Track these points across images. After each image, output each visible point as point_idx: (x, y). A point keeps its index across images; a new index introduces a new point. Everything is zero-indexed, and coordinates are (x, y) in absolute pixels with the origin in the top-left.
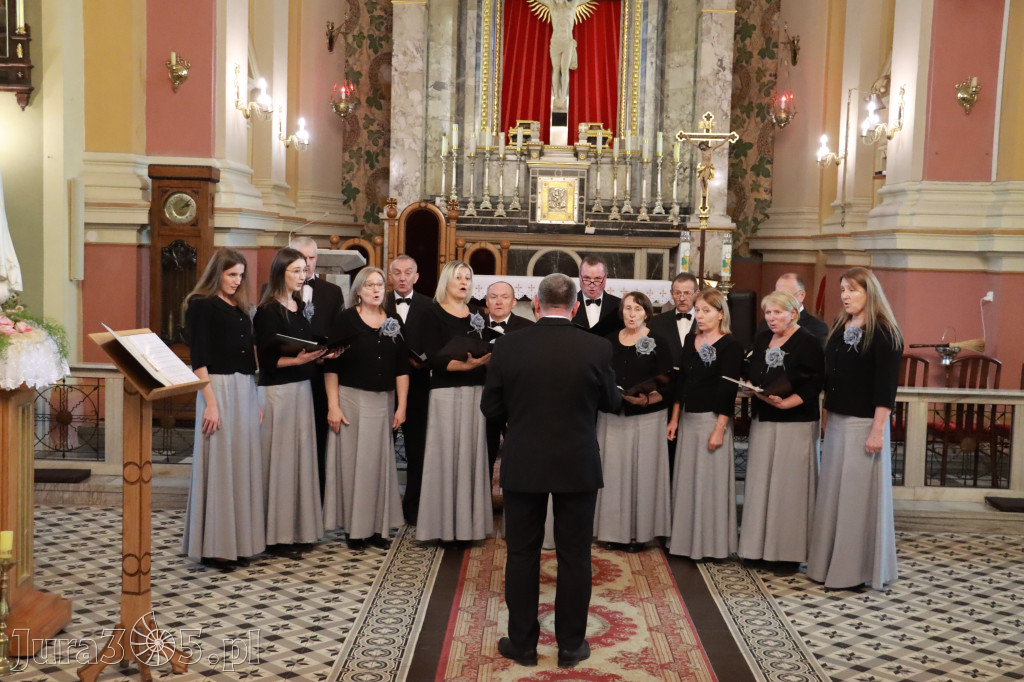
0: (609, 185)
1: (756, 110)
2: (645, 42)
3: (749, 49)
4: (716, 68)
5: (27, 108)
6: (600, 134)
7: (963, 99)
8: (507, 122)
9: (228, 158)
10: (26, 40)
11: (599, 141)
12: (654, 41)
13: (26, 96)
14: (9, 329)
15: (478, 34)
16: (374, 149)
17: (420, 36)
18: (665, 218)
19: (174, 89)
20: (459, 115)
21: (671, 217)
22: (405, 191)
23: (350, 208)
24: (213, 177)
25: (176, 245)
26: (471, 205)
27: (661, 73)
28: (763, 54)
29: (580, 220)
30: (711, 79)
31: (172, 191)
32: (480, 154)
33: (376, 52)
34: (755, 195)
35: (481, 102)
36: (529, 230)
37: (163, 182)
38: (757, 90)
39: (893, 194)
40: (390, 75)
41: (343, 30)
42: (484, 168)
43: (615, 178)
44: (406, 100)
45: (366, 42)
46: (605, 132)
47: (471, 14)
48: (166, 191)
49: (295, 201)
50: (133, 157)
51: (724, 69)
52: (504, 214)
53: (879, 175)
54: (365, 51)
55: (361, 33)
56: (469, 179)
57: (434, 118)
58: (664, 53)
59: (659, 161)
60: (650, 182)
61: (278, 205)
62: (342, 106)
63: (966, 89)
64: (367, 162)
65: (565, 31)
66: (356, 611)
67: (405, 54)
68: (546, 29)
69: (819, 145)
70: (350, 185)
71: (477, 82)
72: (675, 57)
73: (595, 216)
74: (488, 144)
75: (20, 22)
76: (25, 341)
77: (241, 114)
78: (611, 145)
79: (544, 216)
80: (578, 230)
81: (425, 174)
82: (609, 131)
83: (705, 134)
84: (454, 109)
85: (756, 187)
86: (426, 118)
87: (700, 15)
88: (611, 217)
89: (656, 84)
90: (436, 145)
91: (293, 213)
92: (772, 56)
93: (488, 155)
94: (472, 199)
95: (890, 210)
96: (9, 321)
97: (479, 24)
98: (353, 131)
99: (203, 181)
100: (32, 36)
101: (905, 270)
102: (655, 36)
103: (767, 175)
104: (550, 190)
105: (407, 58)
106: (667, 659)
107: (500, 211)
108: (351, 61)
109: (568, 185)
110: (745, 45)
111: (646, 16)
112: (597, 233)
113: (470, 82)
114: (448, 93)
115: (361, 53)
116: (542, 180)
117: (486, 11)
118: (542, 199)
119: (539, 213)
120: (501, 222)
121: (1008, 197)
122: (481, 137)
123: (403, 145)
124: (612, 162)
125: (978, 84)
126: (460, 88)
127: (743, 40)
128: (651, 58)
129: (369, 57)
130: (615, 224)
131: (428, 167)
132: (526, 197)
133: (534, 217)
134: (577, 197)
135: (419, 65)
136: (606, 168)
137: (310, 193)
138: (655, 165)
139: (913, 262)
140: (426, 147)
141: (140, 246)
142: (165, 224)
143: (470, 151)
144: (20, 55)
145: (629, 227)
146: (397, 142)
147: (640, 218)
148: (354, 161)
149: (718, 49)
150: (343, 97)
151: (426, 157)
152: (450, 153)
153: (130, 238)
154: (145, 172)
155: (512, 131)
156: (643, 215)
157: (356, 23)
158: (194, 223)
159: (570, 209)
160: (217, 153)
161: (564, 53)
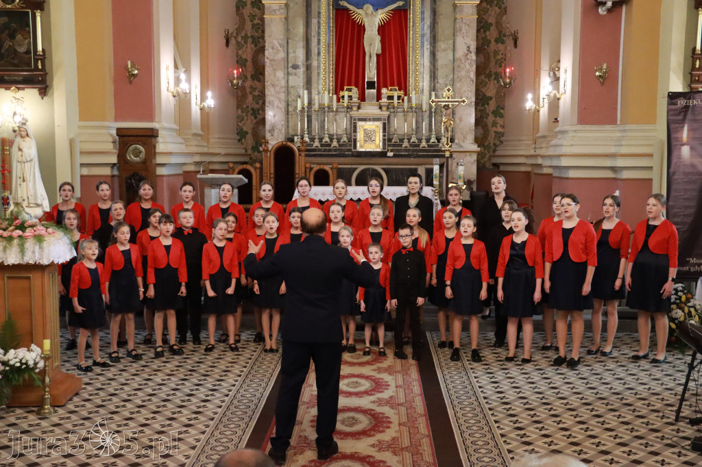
0: (402, 126)
1: (494, 76)
2: (423, 36)
3: (489, 38)
4: (466, 52)
5: (45, 98)
6: (396, 94)
7: (600, 76)
8: (338, 88)
9: (164, 122)
10: (43, 58)
11: (396, 98)
12: (428, 35)
13: (44, 91)
14: (43, 232)
15: (319, 34)
16: (256, 107)
17: (282, 37)
18: (438, 145)
19: (130, 82)
20: (308, 84)
21: (441, 145)
22: (276, 134)
23: (242, 143)
24: (155, 134)
25: (134, 175)
26: (317, 140)
27: (433, 55)
28: (497, 41)
29: (384, 148)
30: (463, 58)
31: (130, 143)
32: (322, 108)
33: (256, 46)
34: (495, 129)
35: (322, 76)
36: (353, 156)
37: (125, 138)
38: (494, 64)
39: (563, 132)
40: (264, 62)
41: (234, 35)
42: (324, 117)
43: (405, 121)
44: (275, 77)
45: (250, 40)
46: (399, 92)
47: (314, 21)
48: (127, 144)
49: (208, 142)
50: (107, 124)
51: (471, 52)
52: (337, 145)
53: (556, 120)
54: (249, 45)
55: (246, 35)
56: (316, 125)
57: (292, 87)
58: (434, 43)
59: (433, 110)
60: (428, 122)
61: (196, 146)
62: (235, 82)
63: (601, 70)
64: (252, 114)
65: (373, 30)
66: (236, 381)
67: (273, 48)
68: (361, 29)
69: (527, 100)
70: (242, 129)
71: (319, 63)
72: (441, 45)
73: (394, 145)
74: (326, 102)
75: (40, 48)
76: (52, 239)
77: (170, 94)
78: (403, 100)
79: (361, 147)
80: (382, 154)
81: (288, 121)
82: (402, 92)
83: (447, 100)
84: (305, 81)
85: (495, 124)
86: (288, 87)
87: (455, 19)
88: (404, 146)
89: (431, 63)
90: (294, 103)
91: (205, 150)
92: (503, 42)
93: (326, 109)
94: (317, 137)
95: (560, 142)
96: (43, 228)
97: (319, 28)
98: (242, 96)
99: (148, 137)
100: (46, 56)
101: (567, 178)
102: (429, 32)
103: (502, 116)
104: (365, 130)
105: (275, 51)
106: (402, 400)
107: (335, 143)
108: (240, 52)
109: (376, 127)
110: (486, 36)
111: (423, 19)
112: (395, 156)
113: (315, 63)
114: (302, 70)
115: (247, 47)
116: (360, 124)
117: (323, 19)
118: (360, 136)
119: (358, 144)
120: (335, 150)
121: (625, 134)
122: (323, 98)
123: (273, 105)
124: (404, 111)
125: (607, 67)
126: (308, 68)
127: (485, 32)
128: (427, 46)
129: (252, 49)
130: (406, 150)
131: (290, 117)
132: (351, 134)
133: (355, 147)
134: (381, 134)
135: (282, 55)
136: (400, 115)
137: (216, 136)
138: (431, 112)
139: (572, 174)
140: (288, 105)
141: (113, 176)
142: (127, 163)
143: (316, 107)
144: (40, 67)
145: (415, 152)
146: (269, 103)
147: (421, 146)
148: (244, 114)
149: (467, 40)
150: (236, 76)
151: (288, 111)
152: (303, 108)
153: (107, 171)
154: (114, 132)
155: (341, 94)
156: (424, 144)
157: (243, 29)
158: (144, 162)
159: (377, 142)
160: (157, 119)
161: (373, 44)
